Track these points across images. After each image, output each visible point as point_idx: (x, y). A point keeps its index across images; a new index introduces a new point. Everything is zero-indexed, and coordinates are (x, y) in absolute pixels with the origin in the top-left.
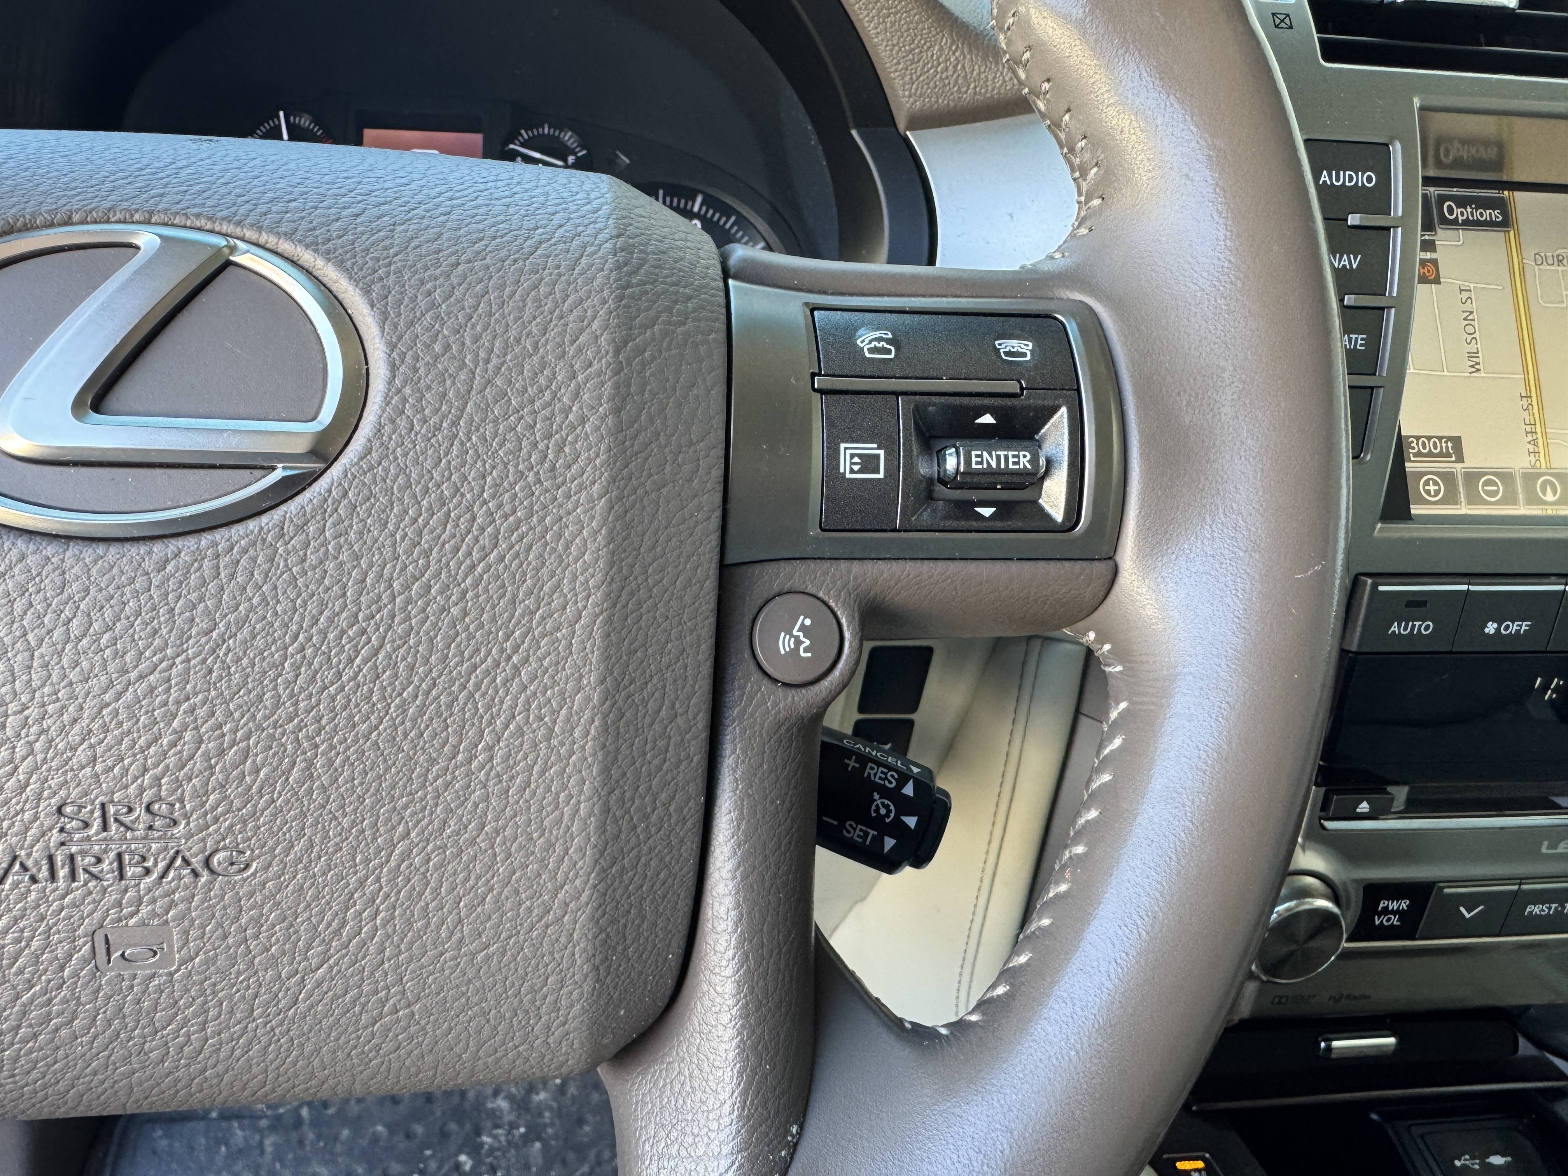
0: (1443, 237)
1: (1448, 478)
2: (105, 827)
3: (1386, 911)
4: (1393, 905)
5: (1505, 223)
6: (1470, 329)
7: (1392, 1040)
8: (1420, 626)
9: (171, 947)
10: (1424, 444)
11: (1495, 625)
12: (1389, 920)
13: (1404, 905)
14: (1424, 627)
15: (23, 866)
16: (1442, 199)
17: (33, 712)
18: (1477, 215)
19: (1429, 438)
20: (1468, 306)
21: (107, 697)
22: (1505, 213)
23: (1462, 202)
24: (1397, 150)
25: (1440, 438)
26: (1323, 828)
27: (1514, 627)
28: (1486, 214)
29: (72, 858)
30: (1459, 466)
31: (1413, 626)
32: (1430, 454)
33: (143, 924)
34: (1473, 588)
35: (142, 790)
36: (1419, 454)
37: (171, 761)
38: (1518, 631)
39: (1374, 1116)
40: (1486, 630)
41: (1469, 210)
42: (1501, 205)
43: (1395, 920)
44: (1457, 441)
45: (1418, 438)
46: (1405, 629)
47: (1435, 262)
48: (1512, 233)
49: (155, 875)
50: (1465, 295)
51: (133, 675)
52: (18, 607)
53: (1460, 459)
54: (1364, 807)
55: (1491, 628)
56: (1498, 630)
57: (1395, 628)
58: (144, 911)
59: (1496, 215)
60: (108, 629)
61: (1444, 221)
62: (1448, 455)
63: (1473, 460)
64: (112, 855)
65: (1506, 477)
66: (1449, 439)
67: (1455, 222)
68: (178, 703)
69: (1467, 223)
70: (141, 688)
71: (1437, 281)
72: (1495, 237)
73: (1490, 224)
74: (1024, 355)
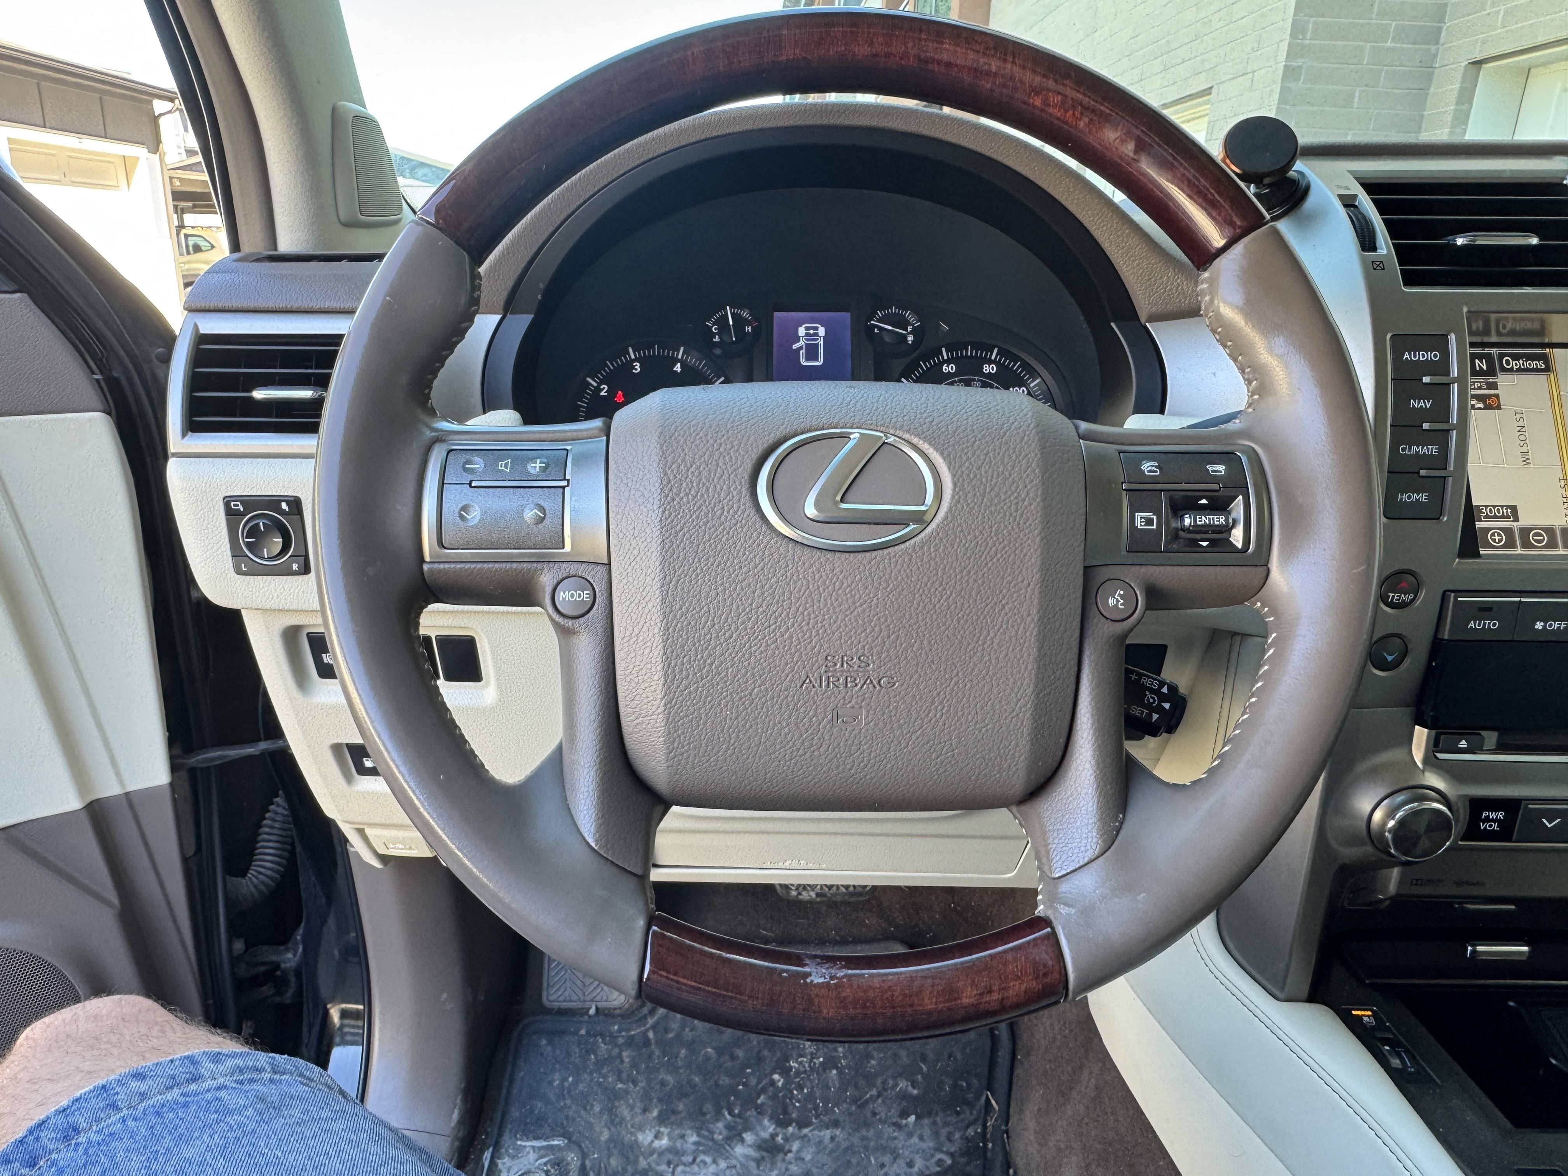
0: (1502, 380)
1: (1508, 532)
2: (842, 666)
3: (1487, 819)
4: (1493, 815)
5: (1547, 369)
6: (1522, 438)
7: (1525, 949)
8: (1489, 624)
9: (862, 718)
10: (1490, 510)
11: (1542, 624)
12: (1490, 826)
13: (1501, 815)
14: (1493, 624)
15: (810, 680)
16: (1501, 356)
17: (820, 619)
18: (1527, 365)
19: (1494, 507)
20: (1521, 423)
21: (847, 613)
22: (1547, 363)
23: (1516, 357)
24: (1452, 337)
25: (1502, 507)
26: (1436, 757)
27: (1555, 625)
28: (1534, 364)
29: (829, 678)
30: (1515, 524)
31: (1485, 624)
32: (1495, 517)
33: (853, 707)
34: (1523, 600)
35: (857, 650)
36: (1487, 517)
37: (870, 639)
38: (1559, 628)
39: (1511, 1004)
40: (1536, 627)
41: (1521, 362)
42: (1544, 358)
43: (1495, 826)
44: (1514, 509)
45: (1486, 507)
46: (1479, 625)
47: (1497, 396)
48: (1552, 376)
49: (859, 686)
50: (1518, 416)
51: (858, 604)
52: (817, 577)
53: (1516, 519)
54: (1463, 744)
55: (1539, 625)
56: (1544, 627)
57: (1472, 624)
58: (853, 702)
59: (1541, 365)
60: (849, 586)
61: (1503, 370)
62: (1508, 517)
63: (1526, 519)
64: (844, 677)
65: (1550, 531)
66: (1508, 507)
67: (1511, 370)
68: (874, 616)
69: (1519, 370)
70: (860, 609)
71: (1499, 407)
72: (1542, 378)
73: (1537, 370)
74: (1221, 472)
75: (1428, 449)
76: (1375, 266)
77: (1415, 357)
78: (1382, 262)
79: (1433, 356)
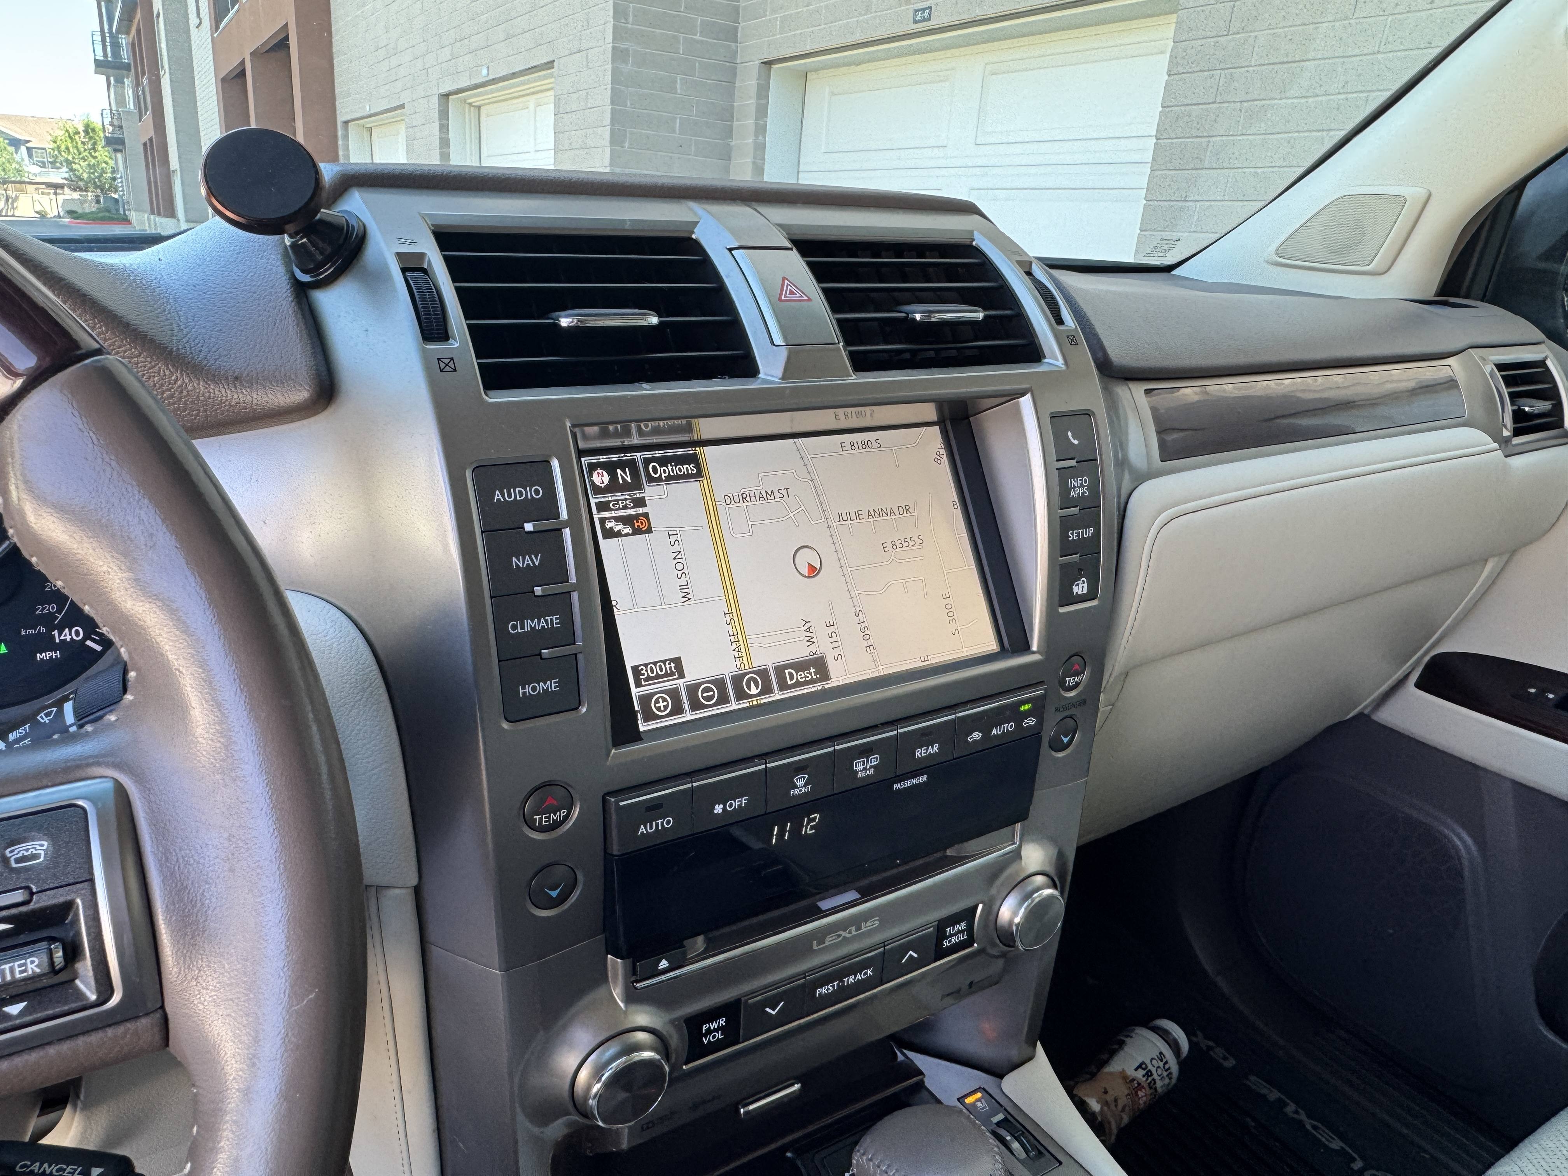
0: (650, 492)
1: (674, 694)
3: (709, 1032)
4: (714, 1025)
5: (699, 474)
6: (680, 566)
7: (796, 1087)
8: (662, 823)
10: (652, 669)
11: (721, 806)
12: (714, 1037)
13: (722, 1022)
14: (667, 822)
16: (647, 461)
18: (676, 471)
19: (655, 663)
20: (676, 548)
22: (698, 466)
23: (663, 462)
24: (555, 464)
25: (664, 662)
26: (636, 988)
27: (736, 804)
28: (684, 469)
30: (681, 681)
31: (657, 825)
32: (658, 676)
34: (695, 784)
36: (649, 678)
38: (740, 806)
39: (789, 1155)
40: (716, 811)
41: (670, 467)
42: (693, 459)
43: (719, 1036)
44: (677, 661)
45: (646, 665)
46: (651, 828)
47: (646, 515)
48: (705, 481)
50: (673, 538)
53: (682, 675)
54: (664, 964)
55: (718, 809)
56: (724, 809)
57: (642, 829)
59: (691, 468)
61: (651, 480)
62: (672, 674)
63: (693, 674)
65: (720, 683)
66: (672, 660)
67: (659, 479)
69: (669, 478)
71: (649, 531)
72: (693, 486)
73: (688, 476)
75: (546, 621)
76: (443, 366)
77: (510, 496)
78: (452, 359)
79: (533, 492)
